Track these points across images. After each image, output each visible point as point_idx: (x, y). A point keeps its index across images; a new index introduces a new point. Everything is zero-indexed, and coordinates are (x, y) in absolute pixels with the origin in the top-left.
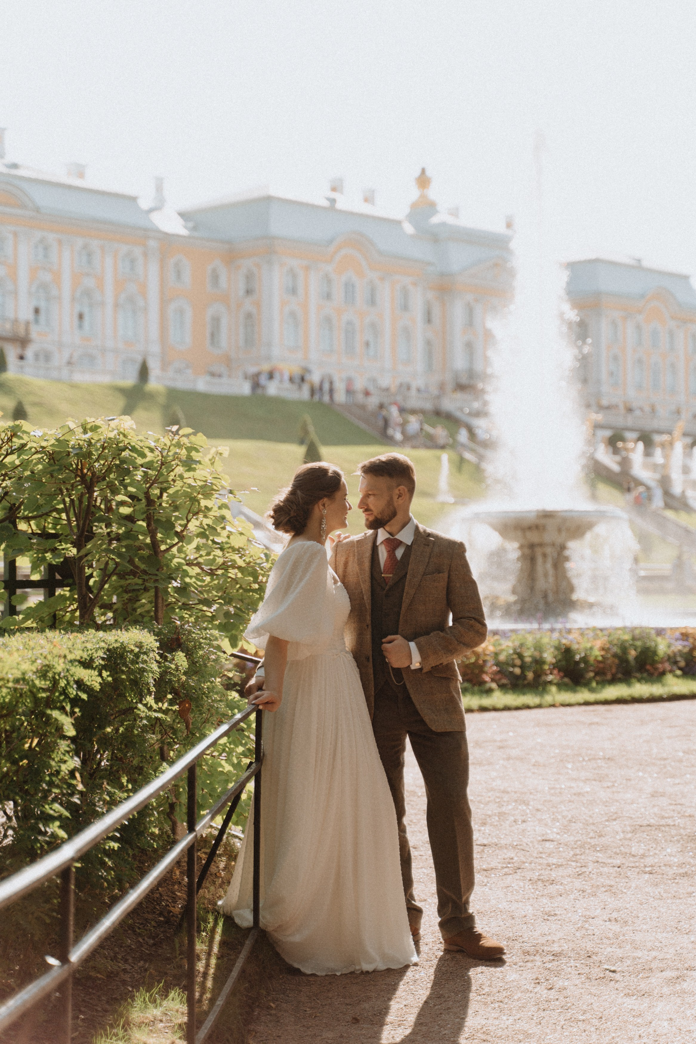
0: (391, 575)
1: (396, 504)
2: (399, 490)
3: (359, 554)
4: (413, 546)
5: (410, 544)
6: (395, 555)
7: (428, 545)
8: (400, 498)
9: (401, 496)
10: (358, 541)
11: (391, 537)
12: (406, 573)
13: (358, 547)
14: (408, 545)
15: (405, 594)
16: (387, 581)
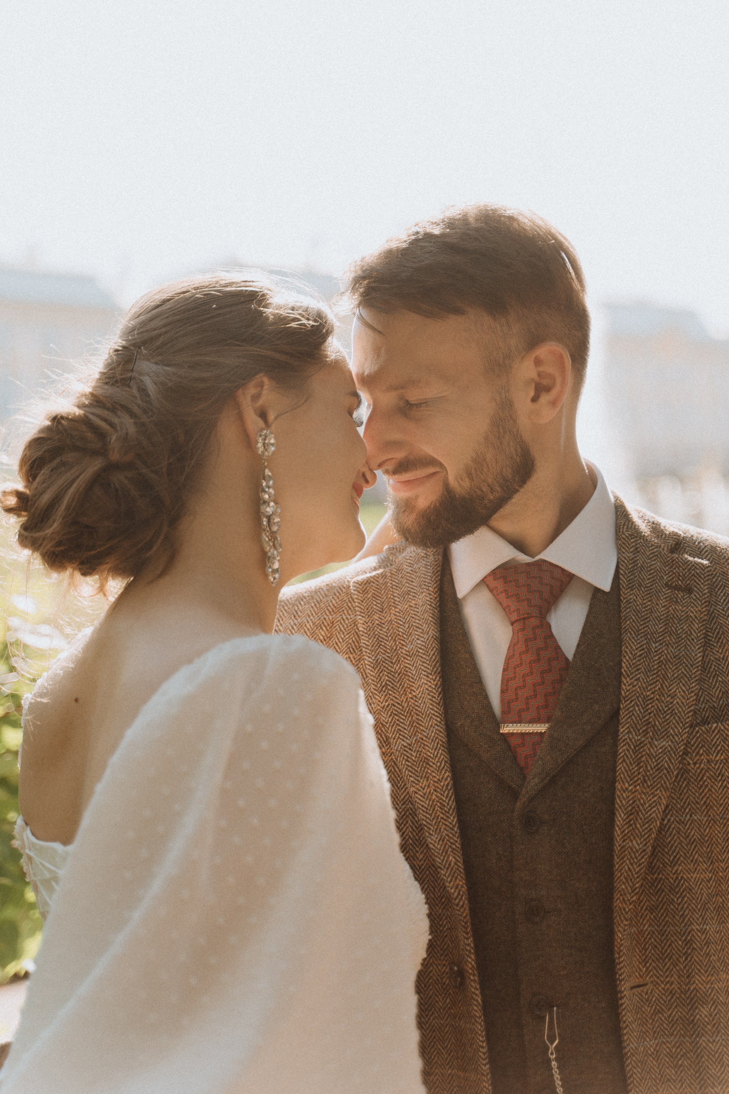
0: (541, 728)
1: (524, 422)
2: (538, 362)
3: (379, 642)
4: (625, 594)
5: (606, 585)
6: (551, 636)
7: (689, 590)
8: (545, 399)
9: (548, 389)
10: (368, 582)
11: (523, 558)
12: (615, 714)
13: (368, 613)
14: (597, 591)
15: (620, 818)
16: (522, 752)
